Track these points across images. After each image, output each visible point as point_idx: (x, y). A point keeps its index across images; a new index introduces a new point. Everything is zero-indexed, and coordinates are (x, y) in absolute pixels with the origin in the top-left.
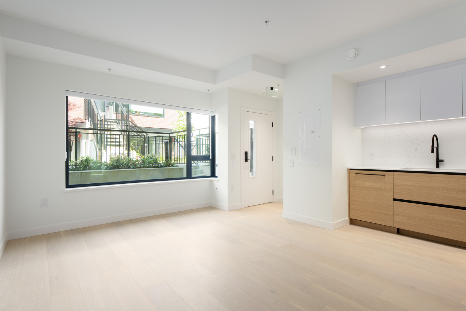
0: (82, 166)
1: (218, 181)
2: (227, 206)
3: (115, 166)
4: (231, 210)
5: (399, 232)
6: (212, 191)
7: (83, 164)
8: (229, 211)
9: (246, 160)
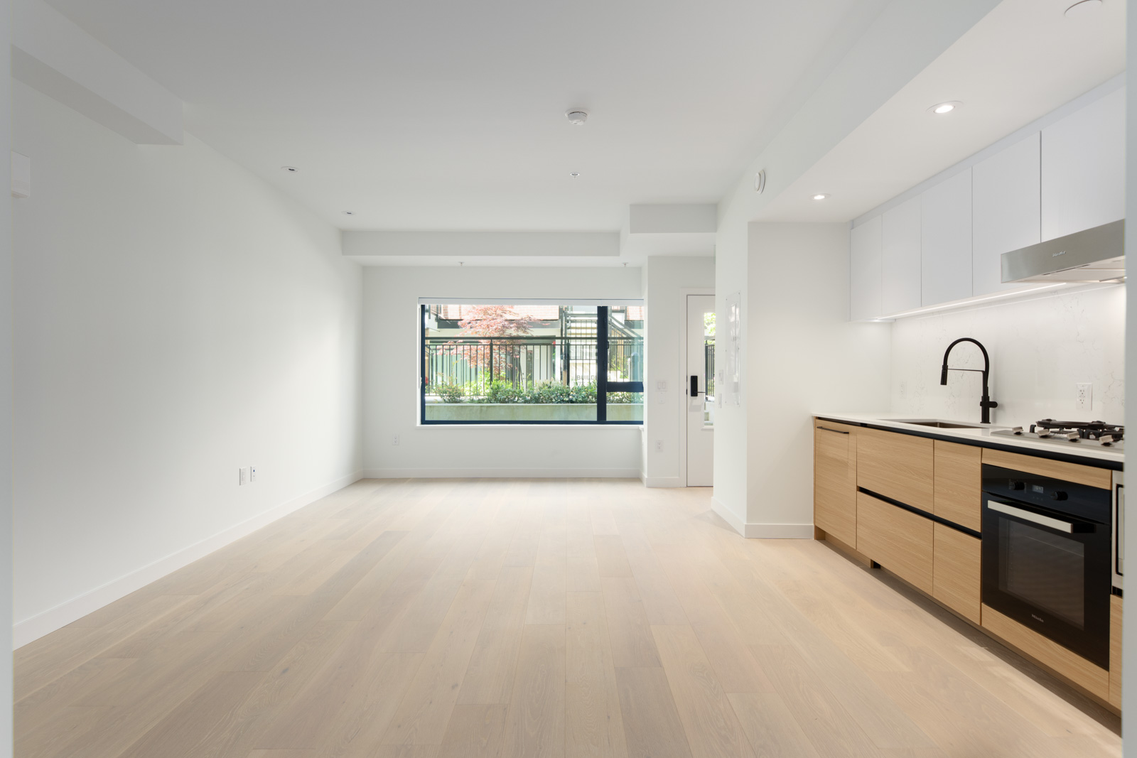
1: (642, 431)
2: (647, 477)
6: (640, 450)
9: (694, 392)
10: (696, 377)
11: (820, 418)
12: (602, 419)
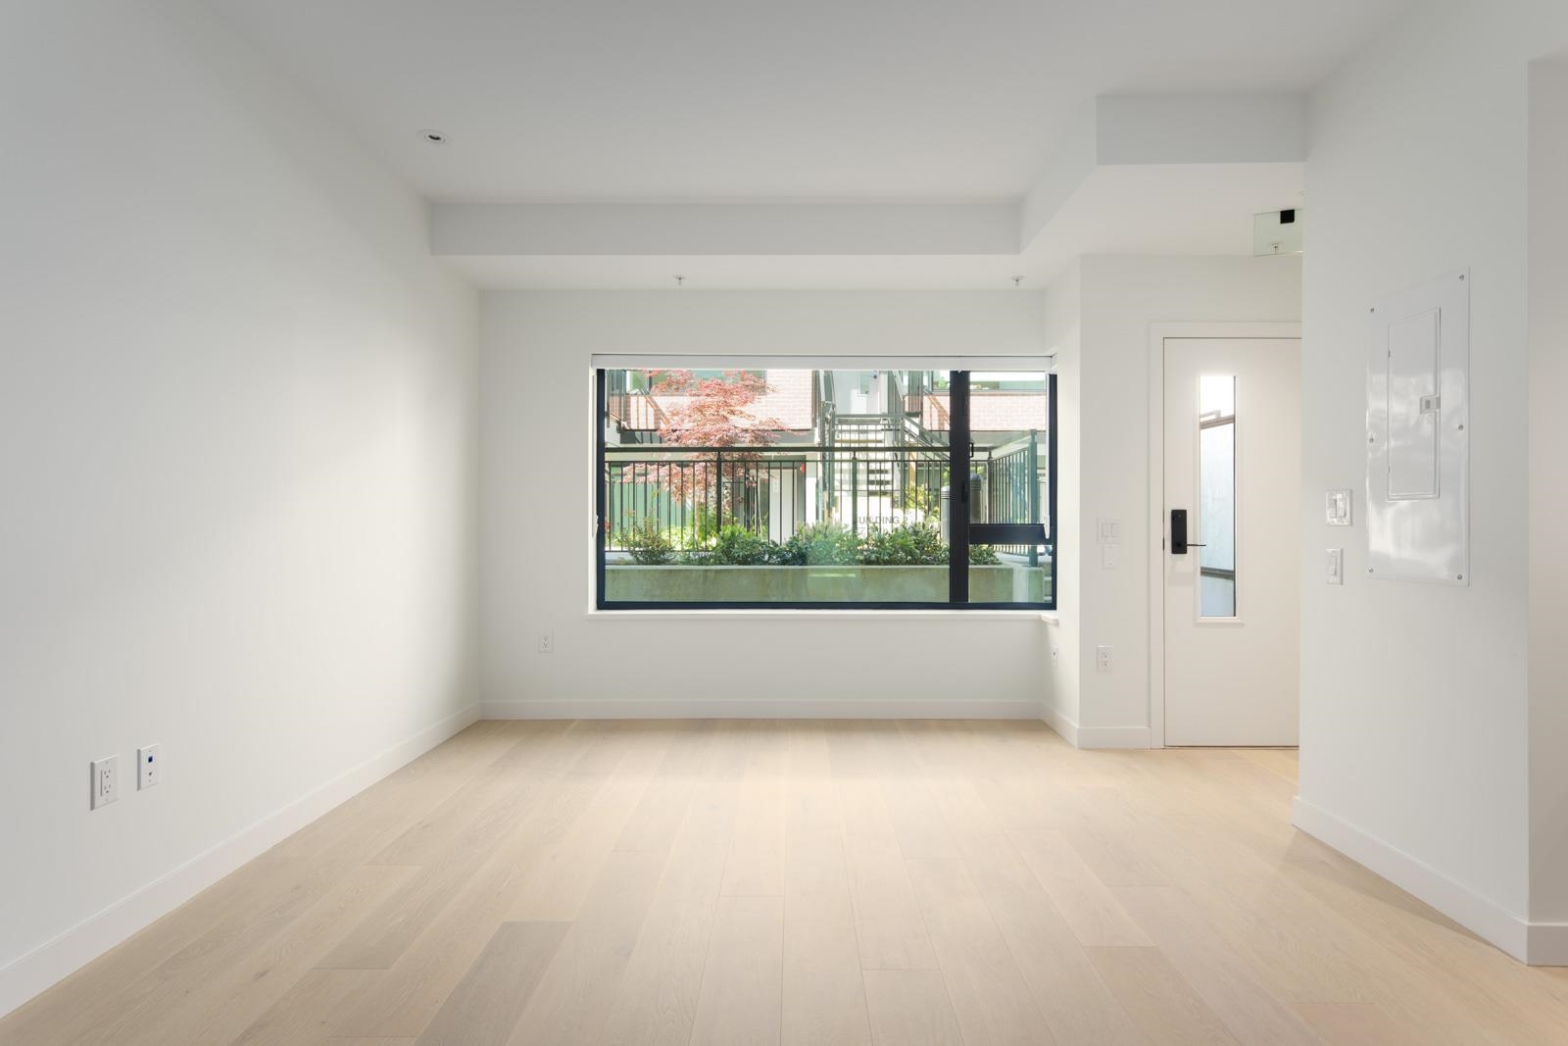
1: (1057, 623)
2: (1077, 726)
6: (1044, 663)
8: (1086, 748)
9: (1179, 545)
10: (1184, 513)
12: (959, 599)
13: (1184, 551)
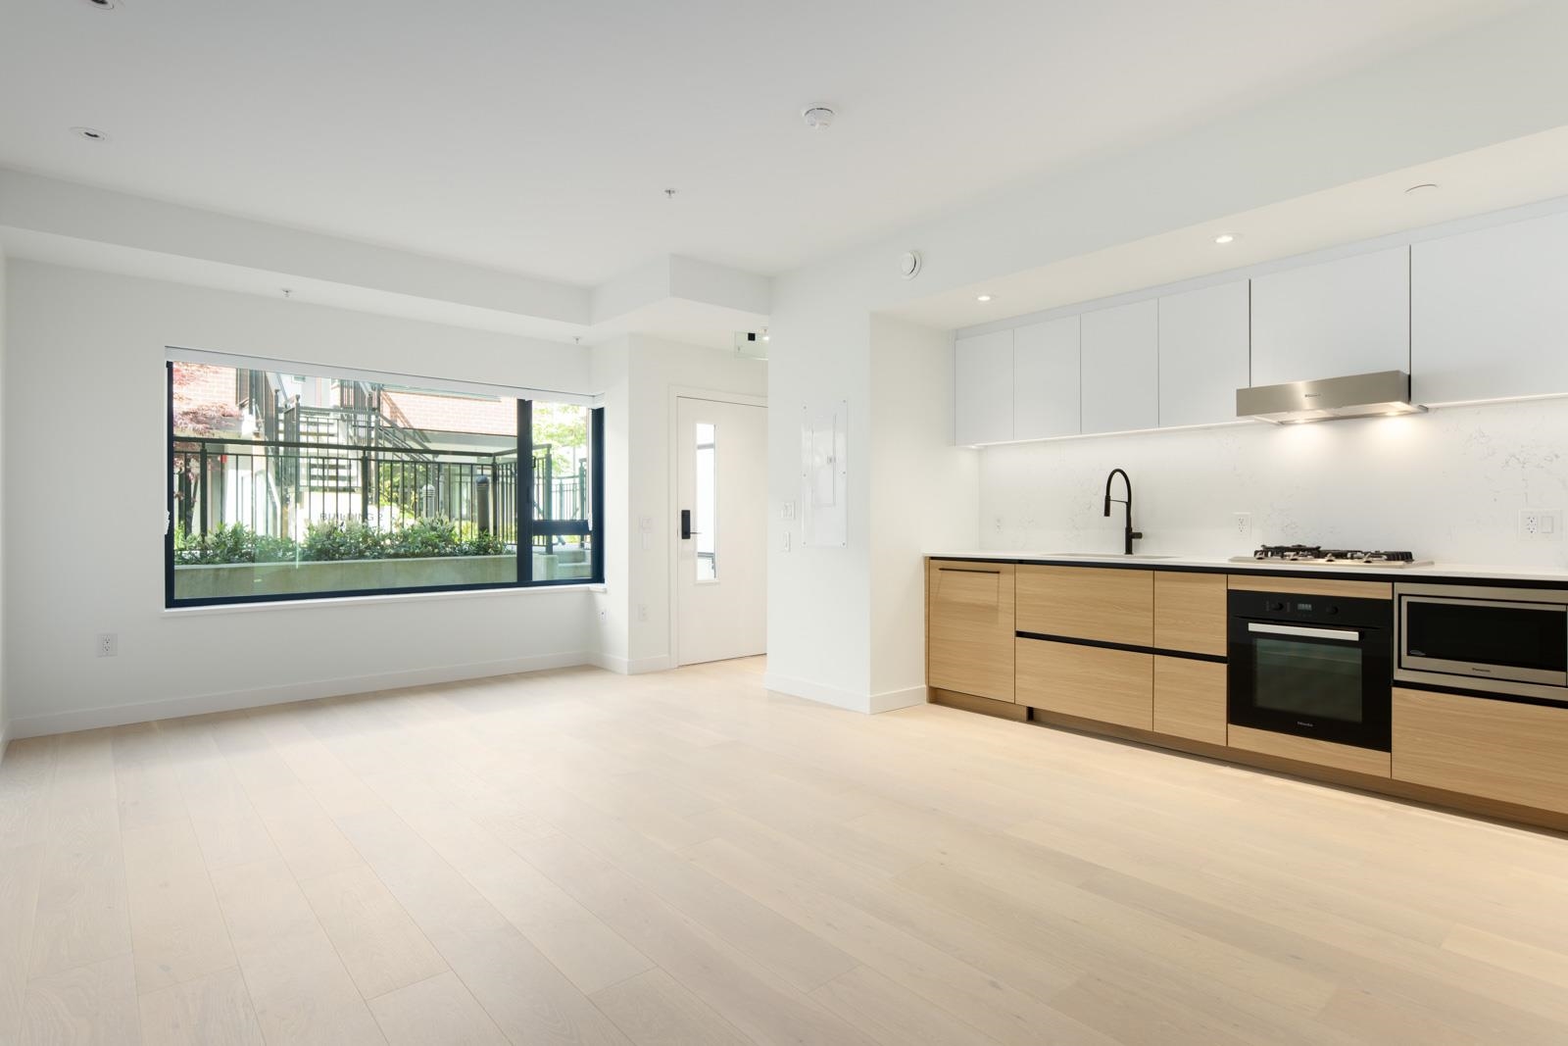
0: (218, 552)
1: (605, 592)
2: (626, 660)
3: (319, 551)
4: (638, 671)
5: (1032, 716)
6: (591, 620)
7: (223, 546)
8: (633, 674)
9: (686, 533)
10: (688, 512)
11: (932, 558)
12: (524, 578)
13: (689, 537)
